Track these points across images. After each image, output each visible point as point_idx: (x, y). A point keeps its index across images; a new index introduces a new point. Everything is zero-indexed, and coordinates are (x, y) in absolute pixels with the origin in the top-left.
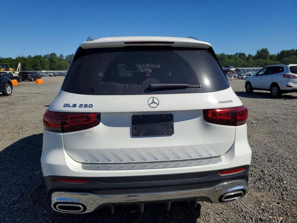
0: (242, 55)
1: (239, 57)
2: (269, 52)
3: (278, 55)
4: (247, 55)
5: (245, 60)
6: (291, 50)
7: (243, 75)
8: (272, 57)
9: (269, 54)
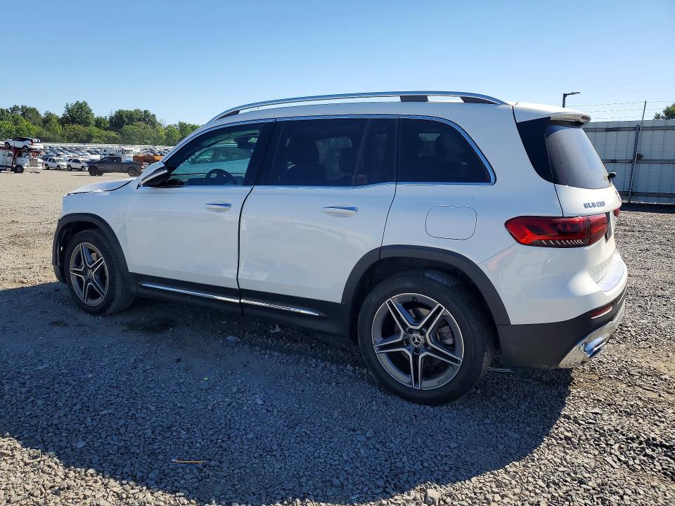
0: (28, 113)
1: (23, 115)
2: (93, 112)
3: (112, 118)
4: (42, 114)
5: (40, 125)
6: (136, 111)
7: (58, 161)
8: (99, 123)
9: (93, 114)
